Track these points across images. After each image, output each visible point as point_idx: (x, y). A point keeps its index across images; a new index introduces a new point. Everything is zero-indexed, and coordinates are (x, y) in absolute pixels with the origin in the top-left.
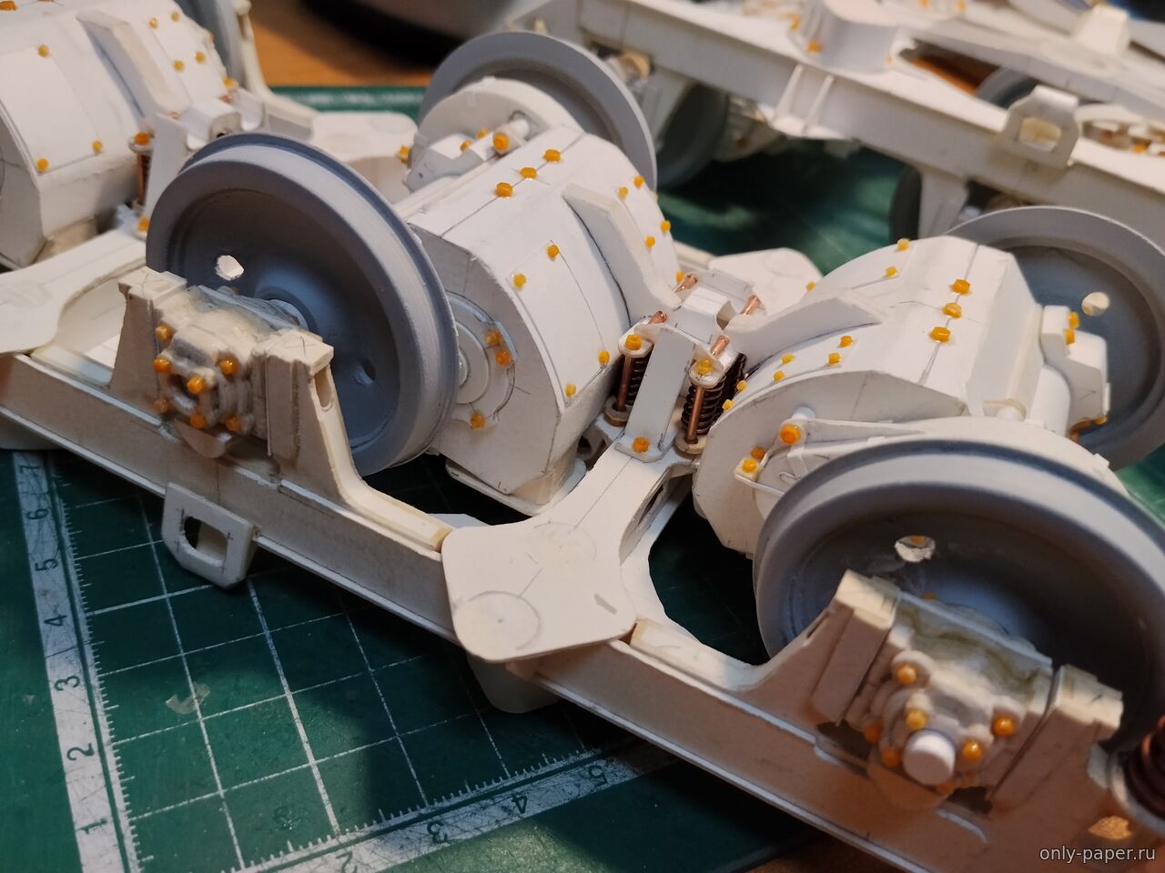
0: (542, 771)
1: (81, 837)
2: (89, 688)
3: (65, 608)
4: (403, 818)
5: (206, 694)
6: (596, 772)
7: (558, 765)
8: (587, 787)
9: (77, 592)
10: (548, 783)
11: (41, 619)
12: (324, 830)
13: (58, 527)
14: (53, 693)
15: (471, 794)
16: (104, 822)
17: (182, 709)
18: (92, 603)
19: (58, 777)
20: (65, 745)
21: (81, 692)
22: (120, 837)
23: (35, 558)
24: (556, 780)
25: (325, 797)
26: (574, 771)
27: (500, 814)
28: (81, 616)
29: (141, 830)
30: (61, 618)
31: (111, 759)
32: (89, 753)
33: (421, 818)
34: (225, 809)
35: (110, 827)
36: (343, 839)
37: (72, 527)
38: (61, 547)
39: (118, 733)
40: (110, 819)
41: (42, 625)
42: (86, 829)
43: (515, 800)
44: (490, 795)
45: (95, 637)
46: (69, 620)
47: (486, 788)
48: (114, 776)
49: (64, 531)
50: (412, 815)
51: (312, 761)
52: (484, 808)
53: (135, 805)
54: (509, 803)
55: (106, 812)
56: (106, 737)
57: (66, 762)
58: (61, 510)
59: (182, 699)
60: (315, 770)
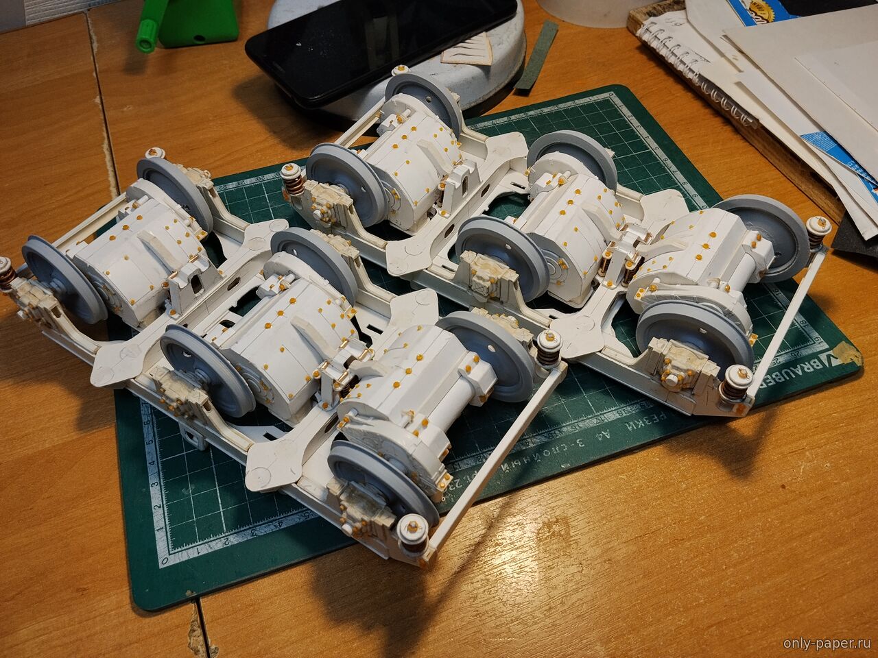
0: (289, 514)
1: (156, 532)
2: (161, 486)
3: (155, 459)
4: (245, 528)
5: (193, 488)
6: (306, 515)
7: (295, 512)
8: (302, 519)
9: (158, 452)
10: (290, 518)
11: (148, 462)
12: (222, 531)
13: (153, 426)
14: (151, 488)
15: (266, 521)
16: (162, 528)
17: (186, 493)
18: (162, 457)
19: (151, 515)
20: (153, 504)
21: (158, 487)
22: (167, 532)
23: (146, 441)
24: (294, 517)
25: (224, 522)
26: (299, 514)
27: (272, 527)
28: (159, 461)
29: (172, 530)
30: (154, 462)
31: (166, 509)
32: (160, 507)
33: (250, 528)
34: (195, 524)
35: (164, 530)
36: (226, 534)
37: (158, 428)
38: (154, 436)
39: (168, 501)
40: (164, 528)
41: (148, 465)
42: (158, 530)
43: (279, 523)
44: (271, 522)
45: (163, 469)
46: (156, 463)
47: (271, 519)
48: (166, 514)
49: (155, 429)
50: (247, 527)
51: (221, 510)
52: (269, 525)
53: (171, 524)
54: (276, 524)
55: (163, 525)
56: (165, 502)
57: (153, 510)
58: (154, 420)
59: (187, 489)
60: (222, 513)
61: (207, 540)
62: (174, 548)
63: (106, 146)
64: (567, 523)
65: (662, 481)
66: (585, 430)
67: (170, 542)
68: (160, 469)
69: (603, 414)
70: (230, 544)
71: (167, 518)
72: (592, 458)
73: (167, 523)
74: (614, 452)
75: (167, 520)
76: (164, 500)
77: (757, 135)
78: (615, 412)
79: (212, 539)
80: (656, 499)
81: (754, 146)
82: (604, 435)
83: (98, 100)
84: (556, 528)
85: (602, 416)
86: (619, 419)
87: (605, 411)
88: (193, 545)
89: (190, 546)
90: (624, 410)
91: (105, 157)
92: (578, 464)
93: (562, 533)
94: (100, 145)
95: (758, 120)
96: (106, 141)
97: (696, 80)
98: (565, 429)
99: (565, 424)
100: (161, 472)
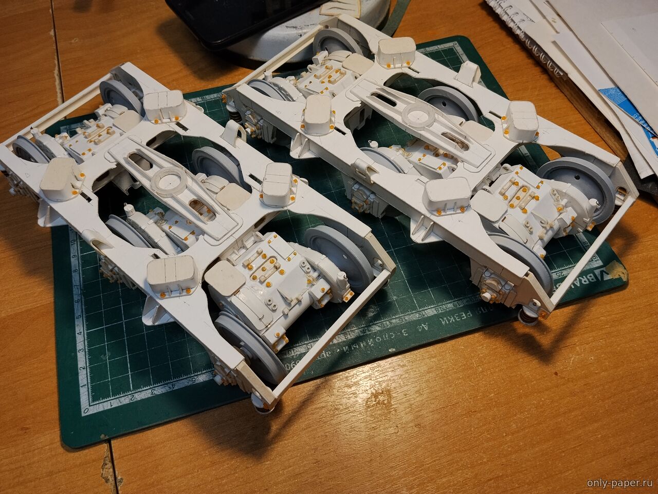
0: (181, 378)
1: (80, 388)
2: (85, 352)
3: (82, 330)
4: (147, 388)
5: (109, 354)
6: (193, 380)
7: (185, 377)
8: (190, 383)
9: (85, 325)
10: (181, 382)
11: (76, 333)
12: (129, 390)
13: (82, 306)
14: (78, 353)
15: (163, 383)
16: (85, 385)
17: (104, 359)
18: (88, 330)
19: (77, 374)
20: (79, 366)
21: (84, 353)
22: (88, 389)
23: (76, 315)
24: (183, 381)
25: (131, 382)
26: (188, 379)
27: (167, 388)
28: (85, 332)
29: (92, 387)
31: (88, 370)
32: (84, 368)
34: (110, 383)
35: (86, 386)
36: (133, 392)
37: (85, 305)
38: (82, 312)
39: (90, 364)
41: (77, 335)
42: (82, 386)
43: (172, 386)
44: (167, 384)
45: (88, 338)
46: (82, 333)
47: (167, 382)
48: (89, 374)
49: (83, 306)
50: (149, 387)
51: (130, 373)
52: (164, 387)
53: (92, 382)
54: (171, 386)
55: (86, 383)
56: (88, 365)
57: (79, 371)
58: (83, 300)
59: (104, 355)
60: (130, 375)
61: (118, 396)
62: (93, 401)
63: (56, 72)
64: (390, 394)
65: (464, 365)
66: (409, 322)
67: (90, 396)
68: (86, 338)
69: (424, 310)
70: (135, 400)
71: (89, 377)
72: (413, 345)
73: (89, 381)
74: (429, 341)
75: (89, 379)
76: (88, 363)
77: (567, 85)
78: (433, 309)
79: (122, 395)
80: (458, 379)
81: (563, 93)
82: (423, 327)
83: (52, 33)
84: (381, 398)
85: (423, 312)
86: (435, 315)
87: (426, 308)
88: (108, 399)
89: (105, 400)
90: (440, 308)
91: (55, 81)
92: (401, 349)
93: (386, 402)
94: (52, 71)
95: (567, 74)
96: (57, 68)
97: (522, 36)
98: (394, 321)
99: (394, 317)
100: (86, 341)
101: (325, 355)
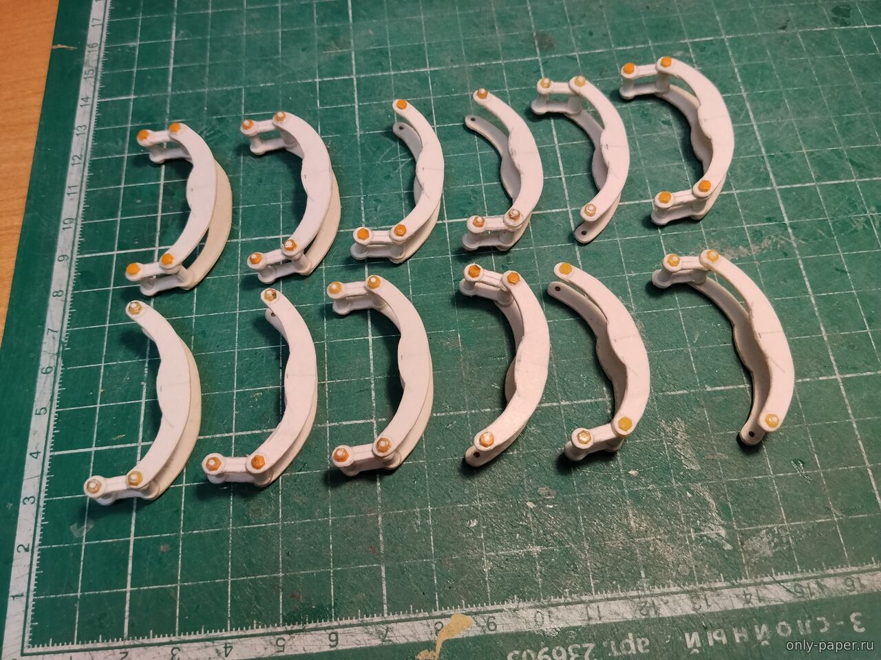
0: (250, 632)
1: (10, 599)
2: (38, 506)
3: (41, 448)
4: (161, 640)
5: (91, 526)
6: (281, 643)
7: (261, 631)
8: (271, 651)
9: (51, 436)
10: (248, 642)
11: (29, 451)
12: (119, 635)
13: (54, 383)
14: (21, 504)
15: (203, 636)
16: (22, 595)
17: (76, 535)
18: (55, 448)
19: (9, 561)
20: (18, 541)
21: (34, 507)
23: (37, 406)
24: (254, 640)
25: (127, 614)
26: (268, 638)
27: (213, 653)
28: (48, 454)
31: (36, 557)
32: (27, 550)
33: (171, 643)
34: (77, 605)
35: (24, 599)
36: (127, 643)
37: (62, 384)
38: (52, 400)
39: (43, 542)
40: (25, 595)
41: (28, 456)
42: (14, 597)
43: (226, 647)
44: (212, 640)
45: (51, 471)
46: (41, 455)
47: (213, 634)
48: (35, 567)
49: (57, 386)
50: (167, 639)
51: (129, 588)
52: (206, 647)
54: (221, 648)
55: (24, 590)
56: (37, 542)
57: (16, 553)
58: (60, 368)
59: (80, 526)
61: (90, 645)
62: (33, 643)
67: (28, 629)
68: (46, 471)
71: (34, 577)
73: (32, 587)
75: (33, 582)
76: (38, 537)
79: (100, 645)
88: (66, 647)
89: (60, 648)
98: (829, 583)
99: (831, 571)
100: (45, 478)
101: (632, 646)
